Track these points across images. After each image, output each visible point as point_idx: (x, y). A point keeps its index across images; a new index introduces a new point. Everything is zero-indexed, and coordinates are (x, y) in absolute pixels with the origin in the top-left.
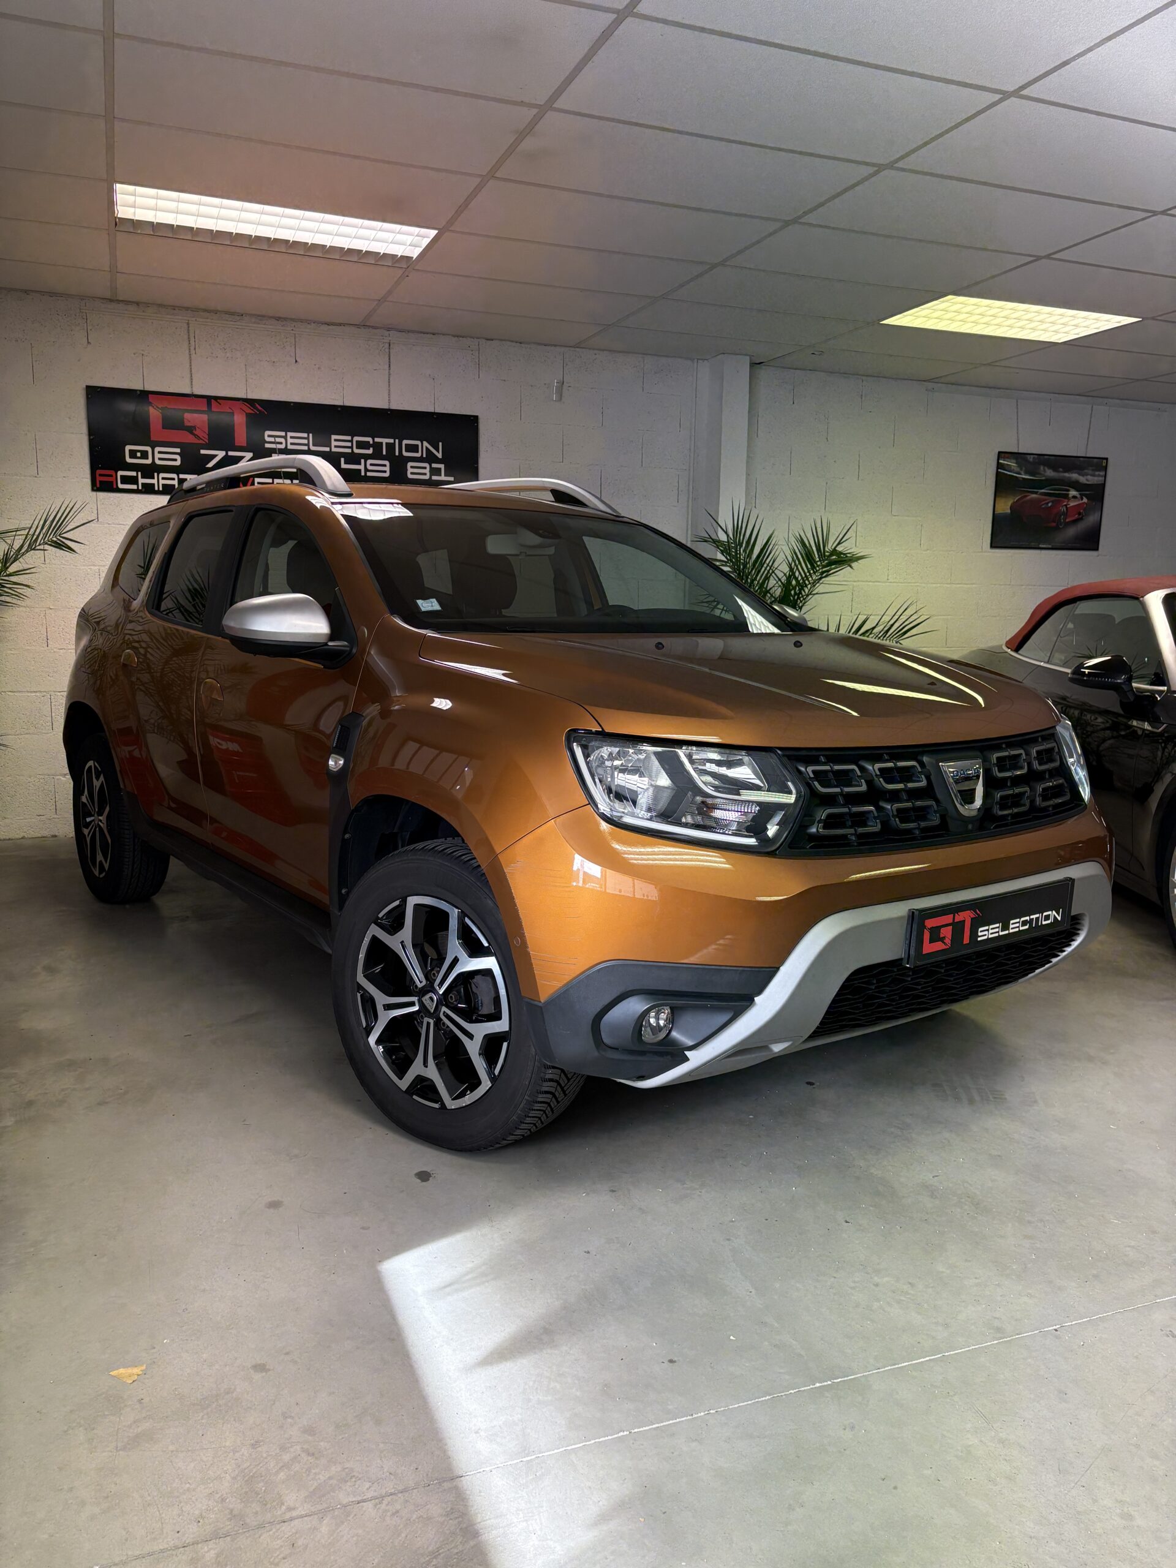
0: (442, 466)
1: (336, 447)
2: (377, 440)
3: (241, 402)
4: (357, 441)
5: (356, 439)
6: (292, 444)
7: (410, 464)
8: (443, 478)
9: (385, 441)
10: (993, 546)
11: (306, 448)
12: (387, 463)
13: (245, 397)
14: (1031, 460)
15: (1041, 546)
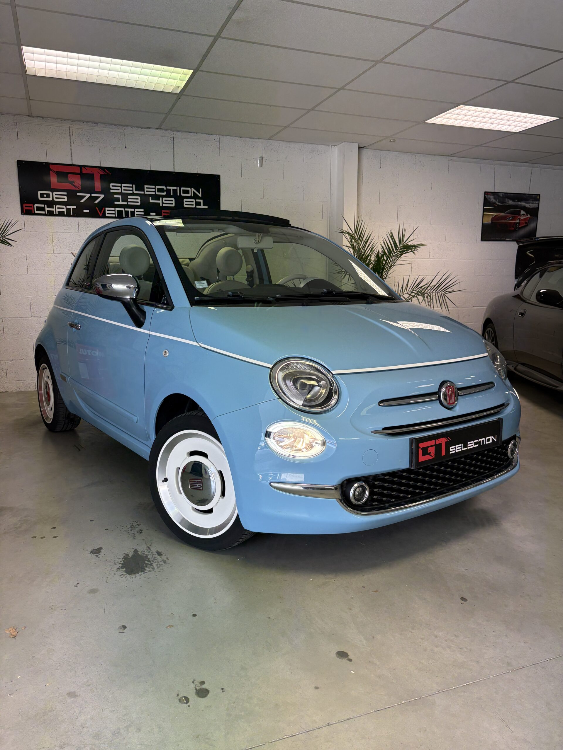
0: (201, 201)
1: (147, 191)
2: (168, 188)
3: (97, 168)
4: (158, 189)
6: (124, 190)
7: (185, 200)
8: (202, 207)
9: (172, 188)
10: (482, 239)
11: (131, 192)
12: (173, 199)
13: (100, 166)
14: (501, 196)
15: (506, 240)
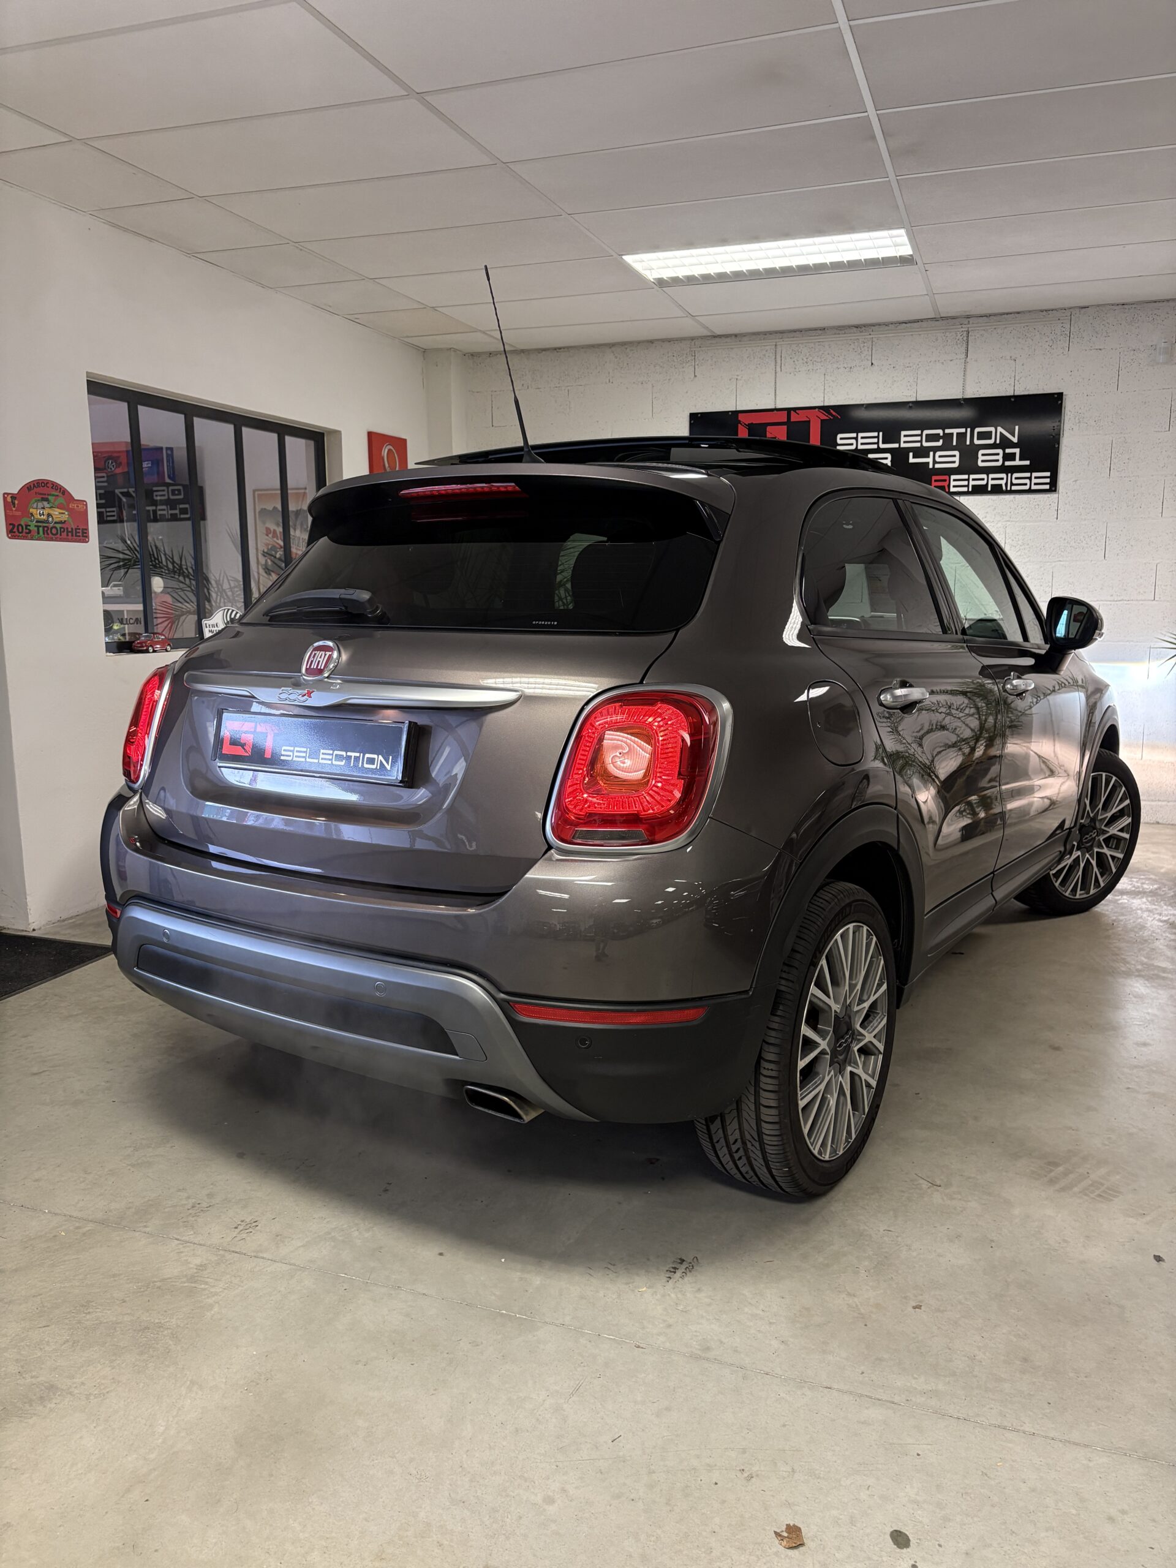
0: (1017, 451)
1: (905, 442)
2: (947, 431)
3: (817, 410)
4: (927, 435)
5: (926, 432)
6: (862, 444)
7: (981, 452)
8: (1017, 462)
9: (955, 431)
11: (875, 446)
12: (957, 453)
13: (822, 405)
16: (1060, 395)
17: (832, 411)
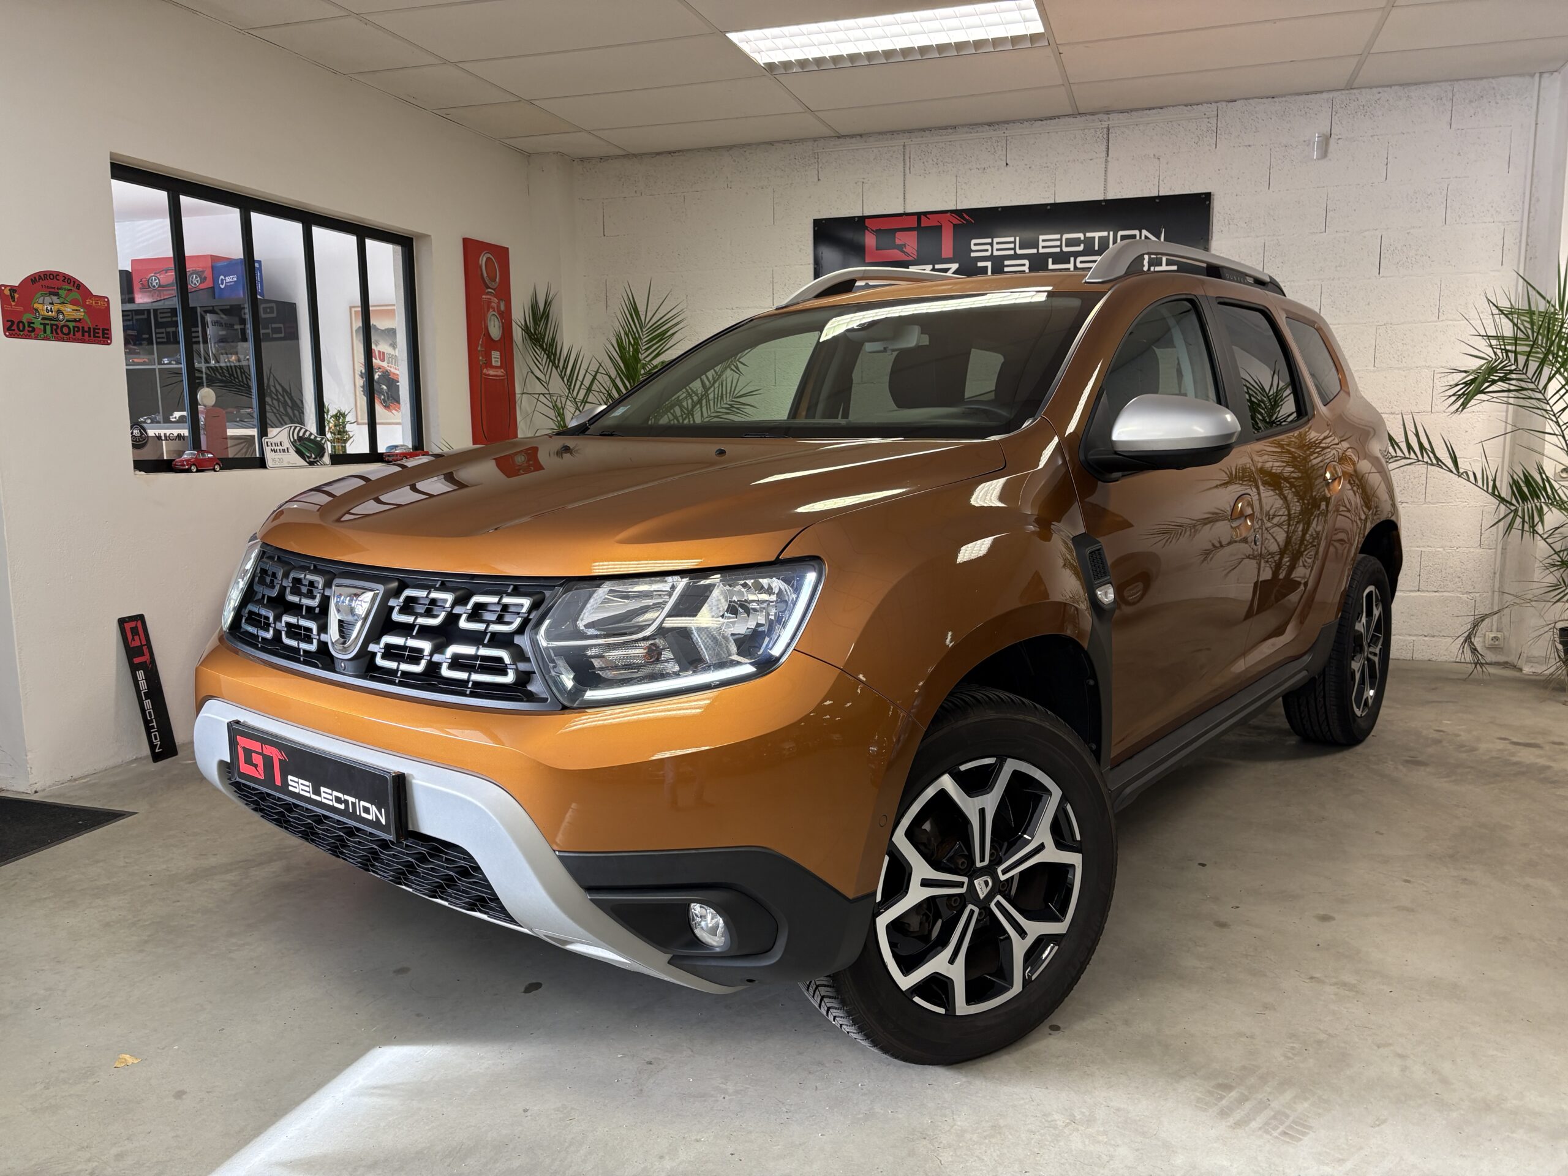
1: (1043, 247)
2: (1089, 235)
4: (1066, 239)
5: (1066, 236)
6: (998, 250)
9: (1097, 235)
11: (1012, 252)
13: (954, 208)
16: (1208, 196)
17: (965, 215)
